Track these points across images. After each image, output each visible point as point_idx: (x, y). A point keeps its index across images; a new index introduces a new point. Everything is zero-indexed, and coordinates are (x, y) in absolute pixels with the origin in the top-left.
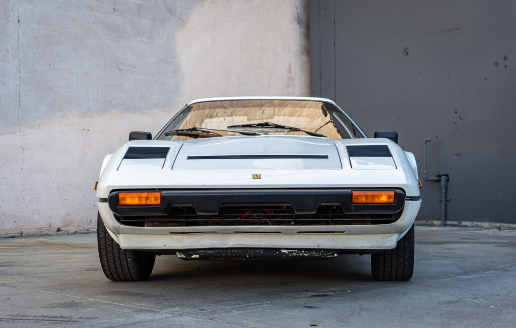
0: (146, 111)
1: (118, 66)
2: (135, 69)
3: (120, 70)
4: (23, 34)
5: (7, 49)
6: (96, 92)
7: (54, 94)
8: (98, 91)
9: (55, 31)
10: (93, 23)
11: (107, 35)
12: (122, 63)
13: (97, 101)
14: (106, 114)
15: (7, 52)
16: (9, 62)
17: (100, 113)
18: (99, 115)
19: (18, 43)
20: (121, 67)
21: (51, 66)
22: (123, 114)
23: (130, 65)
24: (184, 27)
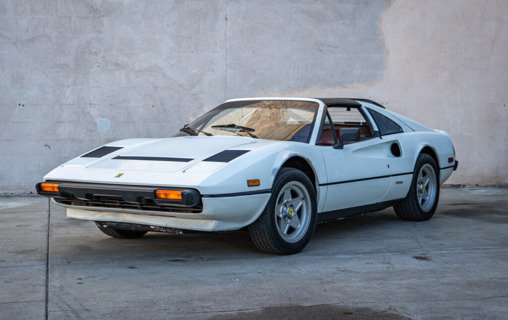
0: (347, 85)
1: (319, 47)
2: (336, 49)
3: (321, 51)
4: (230, 29)
5: (216, 42)
6: (296, 71)
7: (257, 76)
8: (298, 70)
9: (258, 23)
10: (295, 12)
11: (308, 21)
12: (323, 45)
13: (297, 79)
14: (306, 90)
15: (216, 44)
16: (217, 53)
17: (300, 90)
18: (299, 91)
19: (225, 36)
20: (321, 48)
21: (255, 53)
22: (323, 89)
23: (331, 46)
24: (390, 6)
